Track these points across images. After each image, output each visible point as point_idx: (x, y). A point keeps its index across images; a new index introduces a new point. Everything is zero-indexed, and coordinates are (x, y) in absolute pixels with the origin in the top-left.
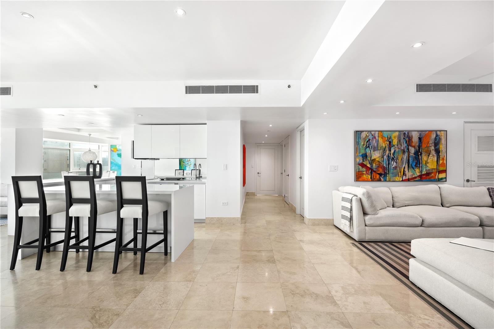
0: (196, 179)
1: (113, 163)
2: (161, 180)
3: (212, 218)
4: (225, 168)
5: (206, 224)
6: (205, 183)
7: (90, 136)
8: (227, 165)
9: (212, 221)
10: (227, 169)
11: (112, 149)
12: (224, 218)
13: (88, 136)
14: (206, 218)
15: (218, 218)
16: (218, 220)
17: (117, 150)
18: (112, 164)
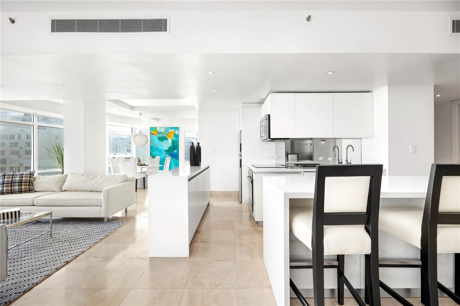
1: (153, 147)
4: (413, 150)
10: (416, 152)
11: (152, 132)
17: (158, 133)
18: (152, 149)
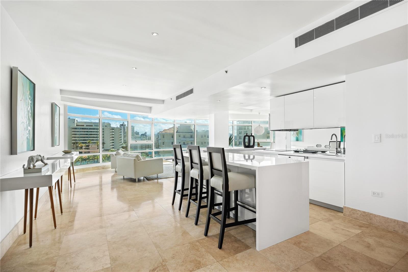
0: (336, 154)
2: (294, 152)
3: (354, 210)
4: (377, 139)
5: (344, 215)
6: (344, 160)
7: (259, 114)
8: (380, 134)
9: (354, 213)
10: (381, 142)
12: (375, 216)
13: (258, 114)
14: (344, 206)
15: (364, 212)
16: (363, 216)
